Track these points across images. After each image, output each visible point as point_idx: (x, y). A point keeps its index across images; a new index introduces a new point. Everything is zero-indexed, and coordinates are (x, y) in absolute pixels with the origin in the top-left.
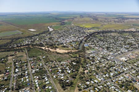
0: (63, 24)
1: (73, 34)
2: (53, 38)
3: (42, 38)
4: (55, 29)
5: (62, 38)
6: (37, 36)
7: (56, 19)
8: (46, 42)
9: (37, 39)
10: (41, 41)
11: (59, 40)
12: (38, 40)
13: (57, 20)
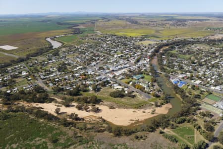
0: (78, 32)
1: (115, 52)
2: (69, 64)
3: (38, 68)
4: (66, 43)
5: (94, 63)
6: (23, 64)
7: (59, 24)
8: (53, 81)
9: (24, 73)
10: (34, 78)
11: (90, 72)
12: (27, 76)
13: (63, 26)
